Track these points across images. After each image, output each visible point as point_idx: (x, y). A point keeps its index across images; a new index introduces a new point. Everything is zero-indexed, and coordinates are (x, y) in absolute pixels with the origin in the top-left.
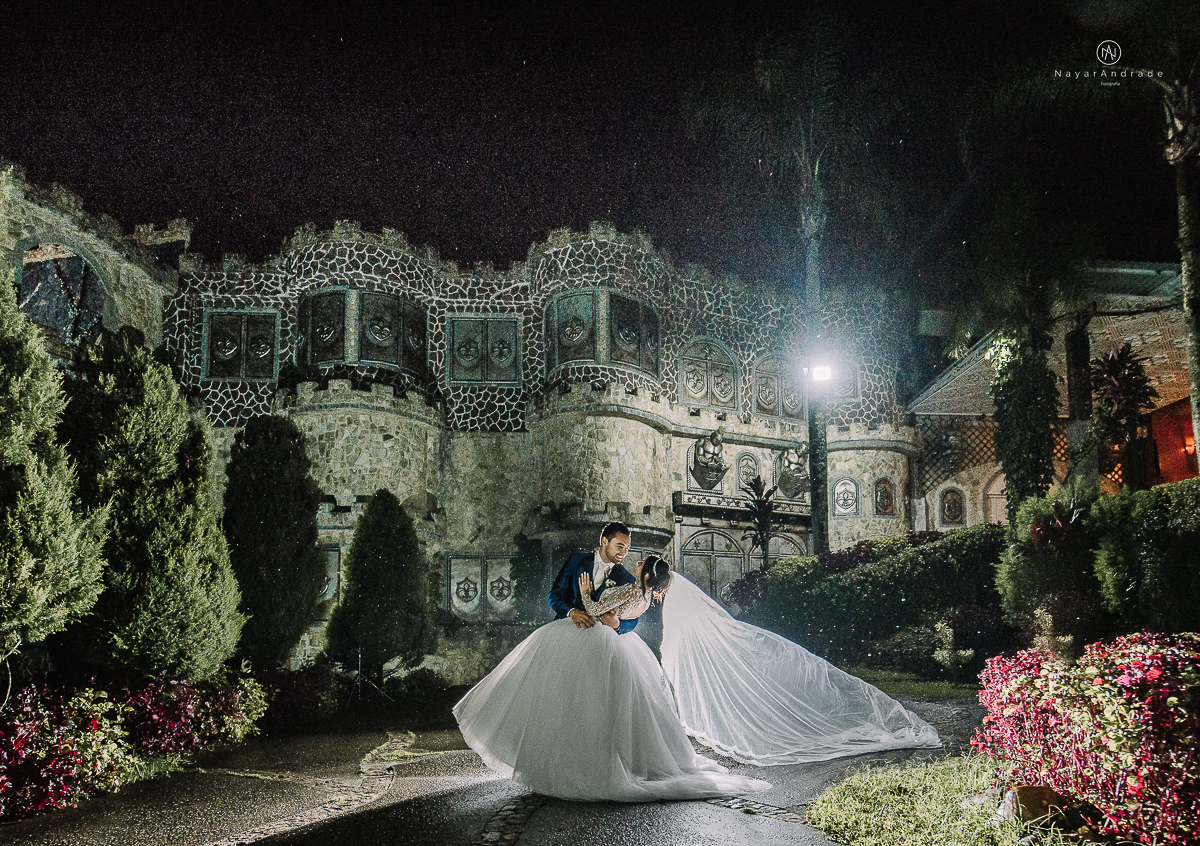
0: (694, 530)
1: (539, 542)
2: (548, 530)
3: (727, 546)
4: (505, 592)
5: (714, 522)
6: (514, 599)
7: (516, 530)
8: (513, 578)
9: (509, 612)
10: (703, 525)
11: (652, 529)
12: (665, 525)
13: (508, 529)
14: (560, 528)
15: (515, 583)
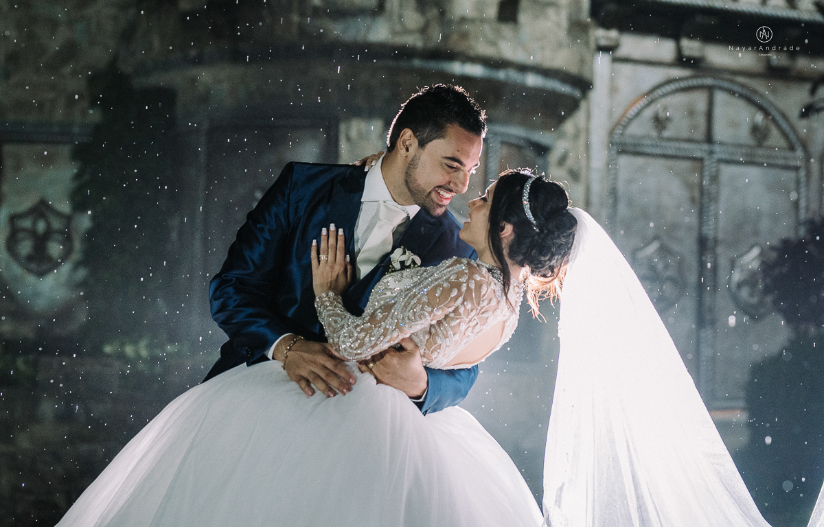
0: (654, 76)
1: (167, 96)
2: (199, 61)
3: (755, 129)
4: (55, 249)
5: (718, 56)
6: (82, 273)
7: (98, 55)
8: (79, 204)
9: (65, 312)
10: (682, 60)
11: (523, 68)
12: (562, 59)
13: (70, 51)
14: (236, 57)
15: (85, 221)
